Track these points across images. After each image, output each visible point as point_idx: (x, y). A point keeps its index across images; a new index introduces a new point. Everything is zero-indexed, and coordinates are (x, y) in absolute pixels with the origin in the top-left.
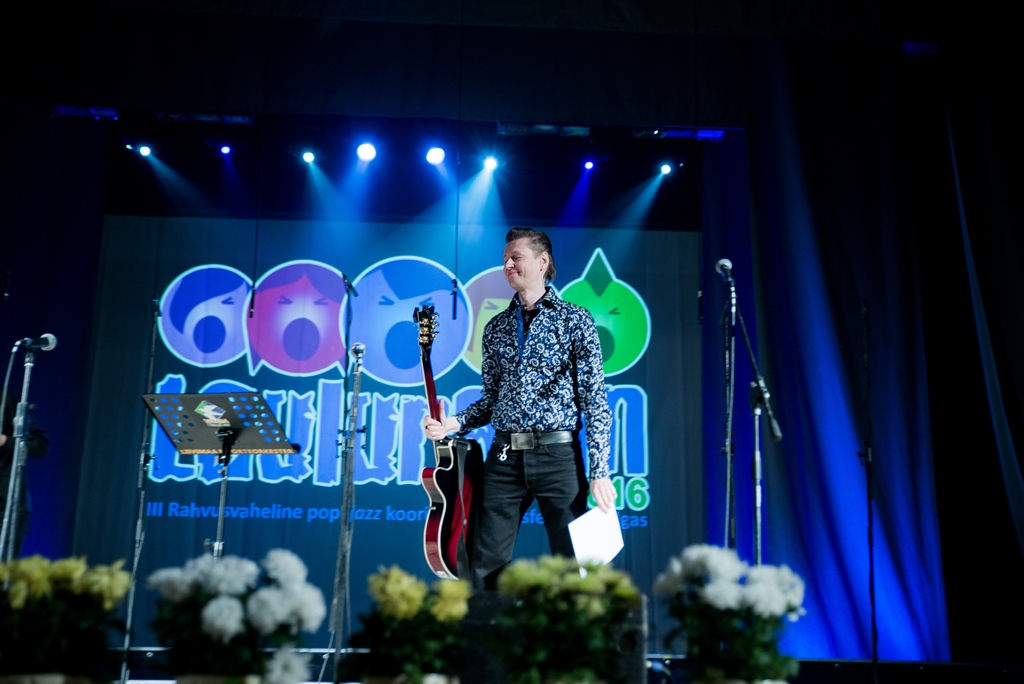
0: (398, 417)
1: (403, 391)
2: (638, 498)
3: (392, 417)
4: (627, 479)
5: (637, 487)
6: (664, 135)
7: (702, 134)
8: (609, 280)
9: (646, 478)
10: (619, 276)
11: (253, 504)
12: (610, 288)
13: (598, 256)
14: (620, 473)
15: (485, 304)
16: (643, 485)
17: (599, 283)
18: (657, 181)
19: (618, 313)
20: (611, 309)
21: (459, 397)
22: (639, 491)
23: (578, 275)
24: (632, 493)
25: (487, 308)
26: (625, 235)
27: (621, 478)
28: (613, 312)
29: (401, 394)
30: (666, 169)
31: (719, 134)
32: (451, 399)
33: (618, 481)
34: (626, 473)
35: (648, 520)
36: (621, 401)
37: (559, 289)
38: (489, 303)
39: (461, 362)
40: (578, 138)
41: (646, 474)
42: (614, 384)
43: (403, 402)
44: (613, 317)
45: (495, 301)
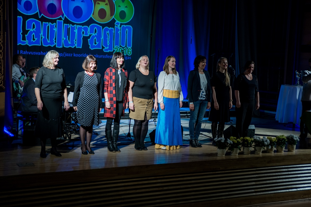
0: (76, 31)
1: (77, 24)
2: (129, 53)
3: (75, 31)
4: (127, 48)
5: (129, 50)
9: (131, 48)
11: (41, 52)
14: (126, 47)
15: (97, 3)
16: (131, 49)
19: (127, 7)
20: (126, 6)
21: (90, 27)
22: (130, 51)
24: (128, 51)
25: (97, 4)
27: (126, 48)
28: (126, 7)
29: (77, 25)
32: (89, 27)
33: (125, 49)
34: (127, 47)
35: (131, 58)
36: (127, 29)
37: (114, 0)
38: (98, 2)
39: (91, 17)
41: (131, 47)
42: (125, 25)
43: (77, 27)
44: (126, 8)
45: (99, 2)
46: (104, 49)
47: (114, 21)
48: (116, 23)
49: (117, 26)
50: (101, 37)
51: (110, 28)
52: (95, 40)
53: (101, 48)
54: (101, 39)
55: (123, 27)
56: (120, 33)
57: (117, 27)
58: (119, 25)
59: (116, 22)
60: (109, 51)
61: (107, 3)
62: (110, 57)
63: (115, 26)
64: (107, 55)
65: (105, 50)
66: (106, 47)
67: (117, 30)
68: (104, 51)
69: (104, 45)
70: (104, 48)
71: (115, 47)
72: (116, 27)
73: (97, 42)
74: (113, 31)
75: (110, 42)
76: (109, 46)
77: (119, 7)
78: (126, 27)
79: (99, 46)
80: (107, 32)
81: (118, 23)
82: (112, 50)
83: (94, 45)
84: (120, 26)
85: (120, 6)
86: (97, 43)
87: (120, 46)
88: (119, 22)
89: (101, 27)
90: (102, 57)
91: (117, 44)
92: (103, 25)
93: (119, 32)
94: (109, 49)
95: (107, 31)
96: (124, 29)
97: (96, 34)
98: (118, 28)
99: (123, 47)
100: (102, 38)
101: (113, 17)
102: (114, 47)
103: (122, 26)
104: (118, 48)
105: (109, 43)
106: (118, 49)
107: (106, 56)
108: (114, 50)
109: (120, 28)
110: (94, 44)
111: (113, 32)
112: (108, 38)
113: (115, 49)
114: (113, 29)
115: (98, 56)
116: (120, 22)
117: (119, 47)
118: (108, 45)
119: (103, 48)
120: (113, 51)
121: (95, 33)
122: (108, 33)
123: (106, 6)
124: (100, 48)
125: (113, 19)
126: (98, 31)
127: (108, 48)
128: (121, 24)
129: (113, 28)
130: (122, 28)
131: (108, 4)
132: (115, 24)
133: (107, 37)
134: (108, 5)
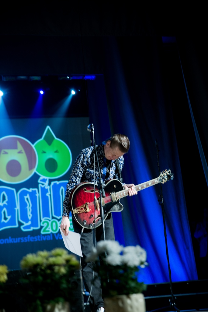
6: (71, 78)
7: (87, 77)
8: (54, 138)
10: (57, 137)
12: (54, 143)
13: (48, 130)
15: (2, 152)
17: (49, 140)
18: (70, 97)
19: (58, 152)
20: (55, 150)
23: (41, 137)
25: (3, 154)
26: (59, 120)
28: (56, 152)
30: (73, 92)
31: (93, 77)
36: (62, 188)
37: (33, 143)
38: (4, 151)
40: (36, 81)
42: (59, 181)
44: (56, 154)
45: (6, 151)
46: (22, 227)
47: (36, 177)
48: (41, 180)
49: (43, 184)
50: (16, 207)
51: (31, 190)
52: (4, 213)
53: (17, 226)
54: (15, 210)
55: (55, 184)
56: (49, 197)
57: (43, 186)
58: (47, 182)
59: (41, 178)
60: (32, 229)
61: (21, 151)
62: (34, 239)
63: (40, 185)
64: (30, 237)
65: (24, 228)
66: (27, 222)
67: (44, 191)
68: (24, 230)
69: (21, 219)
70: (23, 224)
71: (43, 220)
72: (41, 187)
73: (8, 215)
74: (36, 193)
75: (32, 213)
76: (32, 220)
77: (44, 154)
78: (61, 185)
79: (12, 222)
80: (25, 197)
81: (44, 180)
82: (37, 226)
83: (3, 222)
84: (49, 184)
85: (44, 152)
86: (9, 218)
87: (53, 218)
88: (45, 178)
89: (13, 191)
90: (20, 240)
91: (46, 214)
92: (18, 187)
93: (48, 194)
94: (32, 225)
95: (26, 195)
96: (56, 189)
97: (5, 203)
98: (44, 188)
99: (59, 218)
100: (18, 208)
101: (34, 171)
102: (41, 221)
103: (52, 183)
104: (50, 221)
105: (31, 215)
106: (50, 223)
107: (27, 239)
108: (42, 225)
109: (48, 187)
110: (3, 220)
111: (37, 195)
112: (28, 207)
113: (43, 223)
114: (35, 191)
115: (13, 240)
116: (48, 178)
117: (50, 219)
118: (30, 218)
119: (21, 224)
120: (39, 227)
121: (3, 201)
122: (27, 199)
123: (20, 155)
124: (15, 225)
125: (35, 174)
126: (8, 198)
127: (30, 223)
128: (50, 181)
129: (36, 189)
130: (53, 186)
131: (23, 151)
132: (39, 181)
133: (26, 205)
134: (22, 153)
